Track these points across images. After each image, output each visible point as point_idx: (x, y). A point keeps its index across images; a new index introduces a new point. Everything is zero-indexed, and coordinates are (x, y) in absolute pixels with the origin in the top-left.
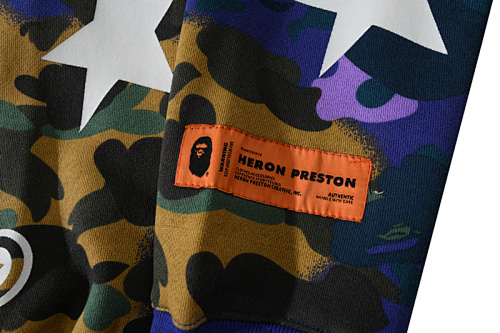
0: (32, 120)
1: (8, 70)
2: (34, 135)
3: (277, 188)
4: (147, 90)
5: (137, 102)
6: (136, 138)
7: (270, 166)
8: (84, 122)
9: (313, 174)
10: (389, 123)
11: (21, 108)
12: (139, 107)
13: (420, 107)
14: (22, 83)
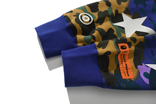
0: (111, 15)
1: (118, 8)
2: (109, 16)
3: (122, 62)
4: (125, 34)
5: (122, 32)
6: (116, 35)
7: (125, 60)
8: (114, 24)
9: (127, 68)
10: (142, 79)
11: (112, 12)
12: (121, 33)
13: (148, 85)
14: (117, 11)
